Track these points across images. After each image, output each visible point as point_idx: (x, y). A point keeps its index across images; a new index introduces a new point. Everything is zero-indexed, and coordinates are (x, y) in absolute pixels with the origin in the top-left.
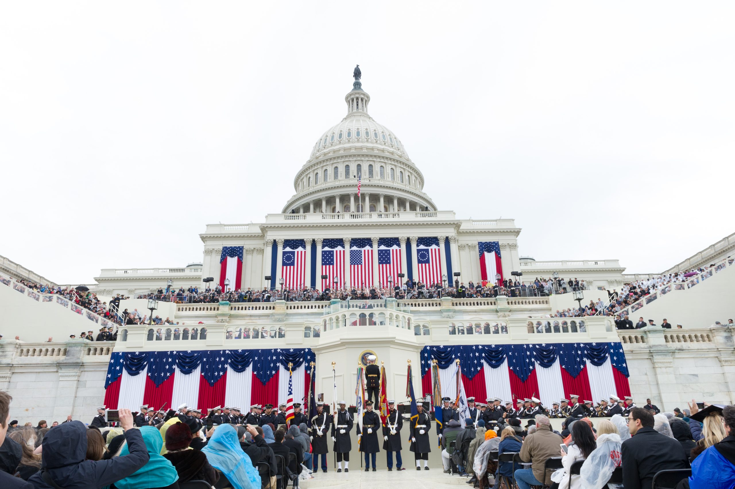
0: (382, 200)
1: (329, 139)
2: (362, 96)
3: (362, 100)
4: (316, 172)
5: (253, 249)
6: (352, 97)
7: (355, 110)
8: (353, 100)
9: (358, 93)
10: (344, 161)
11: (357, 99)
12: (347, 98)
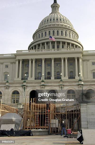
0: (61, 43)
1: (44, 22)
2: (57, 5)
3: (57, 6)
4: (39, 34)
5: (13, 62)
6: (53, 6)
7: (54, 11)
8: (53, 7)
9: (55, 4)
10: (48, 30)
11: (55, 6)
12: (51, 6)
